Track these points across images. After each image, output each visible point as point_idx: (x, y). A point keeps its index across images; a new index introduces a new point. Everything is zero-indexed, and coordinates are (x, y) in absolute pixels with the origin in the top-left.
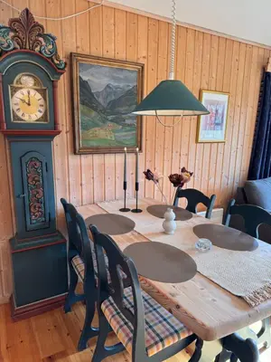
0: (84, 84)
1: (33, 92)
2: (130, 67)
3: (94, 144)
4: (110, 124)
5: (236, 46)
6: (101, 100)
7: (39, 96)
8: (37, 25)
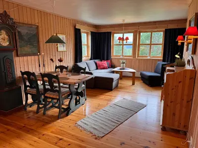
0: (19, 32)
1: (5, 36)
2: (33, 26)
3: (24, 53)
4: (28, 45)
5: (66, 19)
6: (25, 38)
7: (7, 37)
8: (8, 15)
